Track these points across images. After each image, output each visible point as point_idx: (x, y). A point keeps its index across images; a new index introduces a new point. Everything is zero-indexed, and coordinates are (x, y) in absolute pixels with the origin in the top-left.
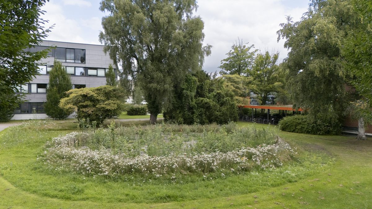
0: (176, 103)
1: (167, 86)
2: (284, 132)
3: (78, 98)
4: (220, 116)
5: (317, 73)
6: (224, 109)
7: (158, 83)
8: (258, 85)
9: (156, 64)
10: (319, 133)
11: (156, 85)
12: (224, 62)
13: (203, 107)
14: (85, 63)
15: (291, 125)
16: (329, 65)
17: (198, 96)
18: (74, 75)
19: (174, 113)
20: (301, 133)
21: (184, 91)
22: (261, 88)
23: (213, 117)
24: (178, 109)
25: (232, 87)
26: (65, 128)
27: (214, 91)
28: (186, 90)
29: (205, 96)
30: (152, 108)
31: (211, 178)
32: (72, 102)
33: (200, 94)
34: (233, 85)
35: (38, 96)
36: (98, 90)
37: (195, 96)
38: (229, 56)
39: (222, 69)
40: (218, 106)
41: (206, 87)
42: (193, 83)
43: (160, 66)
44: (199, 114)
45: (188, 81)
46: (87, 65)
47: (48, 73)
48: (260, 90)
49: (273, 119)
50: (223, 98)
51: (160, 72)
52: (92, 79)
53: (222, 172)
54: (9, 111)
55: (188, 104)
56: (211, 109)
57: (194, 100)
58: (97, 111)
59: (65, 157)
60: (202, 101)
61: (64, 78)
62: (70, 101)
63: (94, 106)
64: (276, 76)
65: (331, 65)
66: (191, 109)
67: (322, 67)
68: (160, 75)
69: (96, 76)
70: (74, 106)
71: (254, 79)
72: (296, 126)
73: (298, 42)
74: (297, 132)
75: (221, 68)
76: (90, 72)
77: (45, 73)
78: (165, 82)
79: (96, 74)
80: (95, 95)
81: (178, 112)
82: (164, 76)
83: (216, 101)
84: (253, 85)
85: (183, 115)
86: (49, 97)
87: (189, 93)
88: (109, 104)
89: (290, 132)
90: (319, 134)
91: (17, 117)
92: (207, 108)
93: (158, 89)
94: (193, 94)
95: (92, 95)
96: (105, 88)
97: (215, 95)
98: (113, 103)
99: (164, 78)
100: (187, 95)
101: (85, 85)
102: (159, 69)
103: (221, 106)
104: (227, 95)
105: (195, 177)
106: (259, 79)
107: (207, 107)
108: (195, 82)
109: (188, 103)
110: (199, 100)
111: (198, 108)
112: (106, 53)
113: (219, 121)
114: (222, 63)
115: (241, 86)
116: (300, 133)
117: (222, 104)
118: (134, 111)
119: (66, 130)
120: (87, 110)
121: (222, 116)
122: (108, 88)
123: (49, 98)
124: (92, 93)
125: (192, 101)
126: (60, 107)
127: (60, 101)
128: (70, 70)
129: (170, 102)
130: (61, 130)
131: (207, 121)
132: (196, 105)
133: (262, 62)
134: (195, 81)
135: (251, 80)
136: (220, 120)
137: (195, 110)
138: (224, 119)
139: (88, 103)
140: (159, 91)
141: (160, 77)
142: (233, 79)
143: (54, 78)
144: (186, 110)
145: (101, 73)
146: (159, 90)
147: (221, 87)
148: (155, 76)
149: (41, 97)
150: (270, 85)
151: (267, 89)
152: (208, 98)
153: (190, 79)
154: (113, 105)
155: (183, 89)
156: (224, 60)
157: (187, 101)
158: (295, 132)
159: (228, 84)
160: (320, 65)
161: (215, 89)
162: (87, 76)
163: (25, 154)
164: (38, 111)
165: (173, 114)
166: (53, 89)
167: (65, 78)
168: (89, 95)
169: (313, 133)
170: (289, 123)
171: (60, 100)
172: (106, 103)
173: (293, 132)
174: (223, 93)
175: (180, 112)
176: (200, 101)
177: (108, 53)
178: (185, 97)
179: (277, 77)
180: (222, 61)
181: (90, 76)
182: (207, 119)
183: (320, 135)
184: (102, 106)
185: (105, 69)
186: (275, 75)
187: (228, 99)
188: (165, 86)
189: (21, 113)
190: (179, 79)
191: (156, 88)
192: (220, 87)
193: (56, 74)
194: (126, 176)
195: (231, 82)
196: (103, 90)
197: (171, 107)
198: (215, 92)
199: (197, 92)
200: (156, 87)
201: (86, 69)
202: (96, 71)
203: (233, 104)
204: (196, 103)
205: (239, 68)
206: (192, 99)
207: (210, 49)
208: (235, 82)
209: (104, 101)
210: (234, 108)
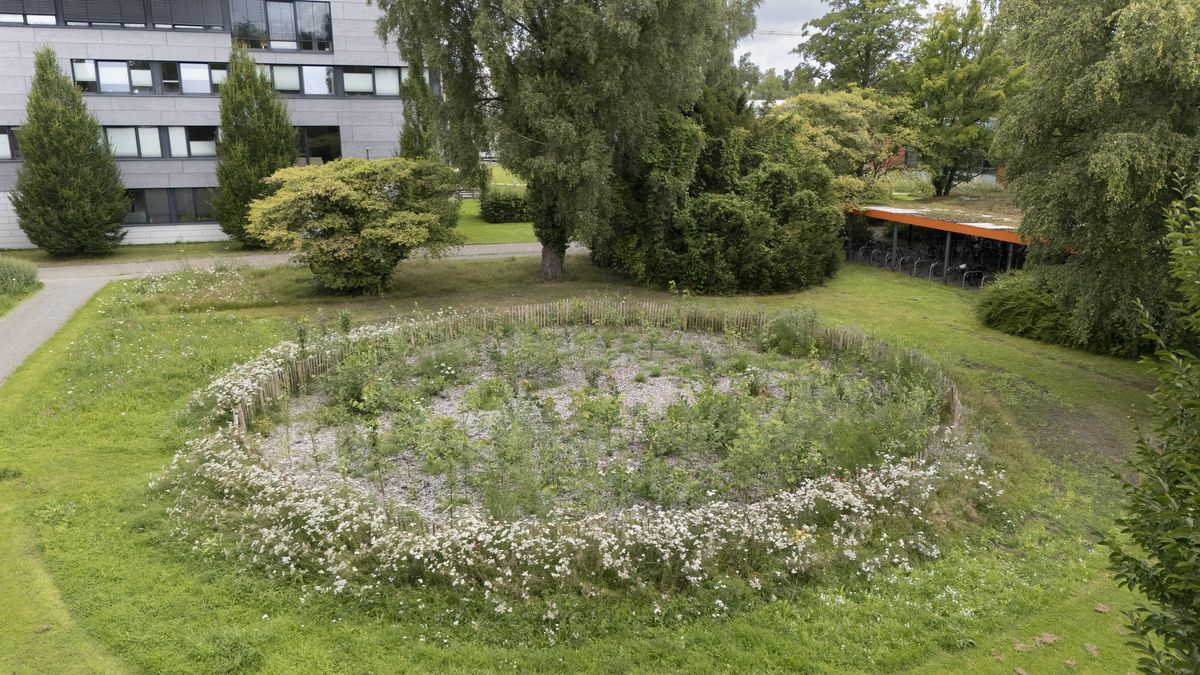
0: (626, 213)
1: (589, 166)
2: (991, 333)
3: (301, 207)
4: (774, 259)
5: (1117, 192)
6: (790, 233)
7: (560, 153)
8: (925, 129)
9: (553, 83)
10: (1117, 351)
11: (552, 161)
12: (813, 31)
13: (716, 228)
14: (332, 52)
15: (1017, 311)
16: (1172, 155)
17: (702, 185)
18: (298, 93)
19: (619, 245)
20: (1053, 342)
21: (654, 174)
22: (939, 138)
23: (749, 266)
24: (633, 231)
25: (830, 142)
26: (269, 301)
27: (762, 165)
28: (662, 169)
29: (727, 185)
30: (546, 227)
31: (680, 617)
32: (285, 219)
33: (710, 179)
34: (835, 135)
35: (192, 166)
36: (362, 176)
37: (694, 191)
38: (832, 7)
39: (805, 57)
40: (773, 221)
41: (734, 155)
42: (684, 145)
43: (567, 92)
44: (701, 253)
45: (668, 138)
46: (340, 59)
47: (215, 88)
48: (932, 148)
49: (963, 266)
50: (792, 191)
51: (567, 117)
52: (357, 105)
53: (717, 594)
54: (107, 224)
55: (664, 217)
56: (748, 234)
57: (688, 201)
58: (364, 248)
59: (226, 491)
60: (715, 207)
61: (266, 109)
62: (277, 215)
63: (356, 229)
64: (998, 96)
65: (1180, 155)
66: (675, 233)
67: (1139, 165)
68: (566, 126)
69: (372, 94)
70: (293, 235)
71: (917, 106)
72: (1036, 316)
73: (1058, 53)
74: (1039, 338)
75: (800, 51)
76: (354, 82)
77: (207, 90)
78: (583, 152)
79: (370, 89)
80: (355, 196)
81: (632, 245)
82: (581, 130)
83: (766, 203)
84: (907, 131)
85: (650, 254)
86: (224, 174)
87: (669, 181)
88: (402, 226)
89: (1013, 333)
90: (1116, 355)
91: (137, 235)
92: (733, 230)
93: (560, 178)
94: (685, 183)
95: (345, 198)
96: (386, 170)
97: (762, 181)
98: (413, 223)
99: (580, 135)
100: (662, 188)
101: (338, 127)
102: (562, 107)
103: (782, 222)
104: (806, 179)
105: (625, 610)
106: (935, 107)
107: (731, 229)
108: (692, 139)
109: (666, 213)
110: (704, 203)
111: (701, 231)
112: (386, 38)
113: (771, 277)
114: (805, 34)
115: (863, 135)
116: (1047, 342)
117: (785, 217)
118: (502, 207)
119: (273, 305)
120: (335, 246)
121: (783, 260)
122: (394, 170)
123: (224, 179)
124: (345, 190)
125: (681, 206)
126: (248, 234)
127: (249, 209)
128: (285, 79)
129: (602, 215)
130: (258, 305)
131: (730, 277)
132: (694, 223)
133: (952, 37)
134: (694, 136)
135: (903, 109)
136: (773, 274)
137: (689, 240)
138: (789, 271)
139: (335, 221)
140: (565, 181)
141: (567, 136)
142: (837, 110)
143: (233, 111)
144: (661, 239)
145: (388, 84)
146: (564, 179)
147: (789, 150)
148: (550, 132)
149: (204, 171)
150: (969, 128)
151: (958, 142)
152: (737, 193)
153: (674, 131)
154: (414, 228)
155: (651, 167)
156: (815, 23)
157: (662, 207)
158: (1032, 338)
159: (813, 131)
160: (1134, 158)
161: (766, 156)
162: (343, 98)
163: (128, 435)
164: (200, 217)
165: (617, 251)
166: (234, 149)
167: (271, 108)
168: (337, 198)
169: (1094, 347)
170: (1011, 304)
171: (251, 205)
172: (390, 221)
173: (1022, 335)
174: (791, 172)
175: (639, 244)
176: (707, 207)
177: (393, 37)
178: (655, 193)
179: (999, 100)
180: (805, 26)
181: (353, 94)
182: (732, 269)
183: (1120, 357)
184: (380, 232)
185: (399, 69)
186: (994, 94)
187: (810, 197)
188: (584, 165)
189: (147, 223)
190: (633, 137)
191: (552, 173)
192: (782, 150)
193: (239, 97)
194: (400, 597)
195: (829, 122)
196: (379, 178)
197: (609, 232)
198: (764, 169)
199: (701, 174)
200: (553, 170)
201: (339, 71)
202: (369, 76)
203: (825, 215)
204: (693, 212)
205: (868, 55)
206: (680, 201)
207: (753, 11)
208: (841, 122)
209: (386, 215)
210: (826, 229)
